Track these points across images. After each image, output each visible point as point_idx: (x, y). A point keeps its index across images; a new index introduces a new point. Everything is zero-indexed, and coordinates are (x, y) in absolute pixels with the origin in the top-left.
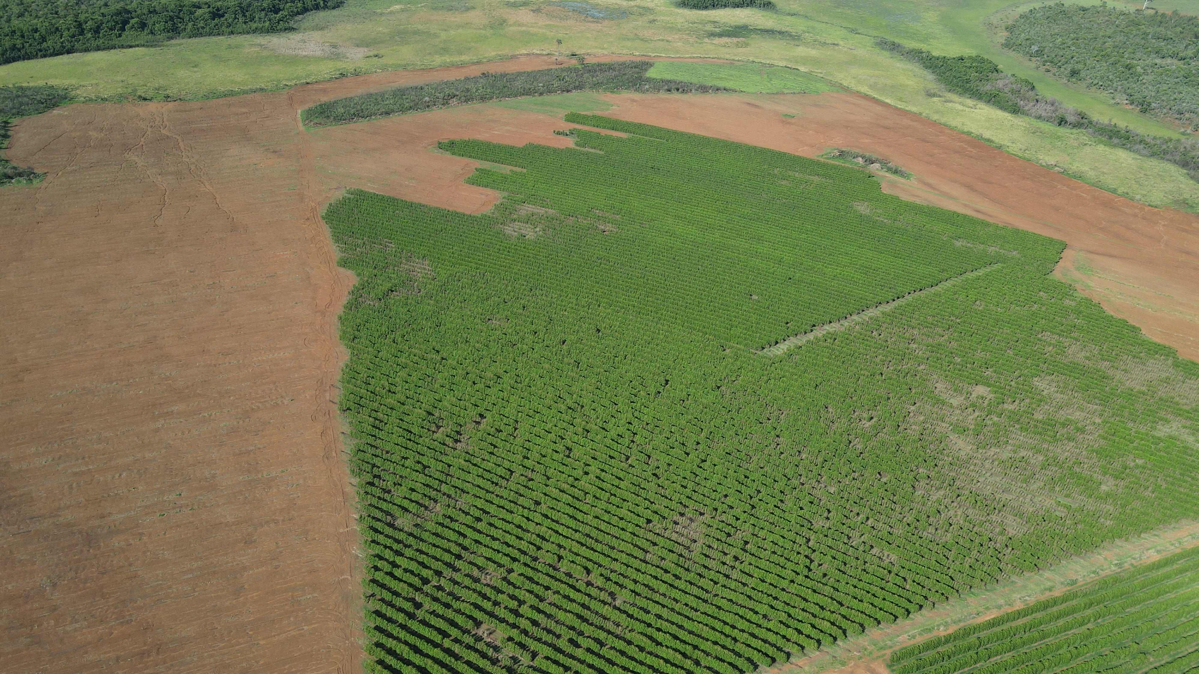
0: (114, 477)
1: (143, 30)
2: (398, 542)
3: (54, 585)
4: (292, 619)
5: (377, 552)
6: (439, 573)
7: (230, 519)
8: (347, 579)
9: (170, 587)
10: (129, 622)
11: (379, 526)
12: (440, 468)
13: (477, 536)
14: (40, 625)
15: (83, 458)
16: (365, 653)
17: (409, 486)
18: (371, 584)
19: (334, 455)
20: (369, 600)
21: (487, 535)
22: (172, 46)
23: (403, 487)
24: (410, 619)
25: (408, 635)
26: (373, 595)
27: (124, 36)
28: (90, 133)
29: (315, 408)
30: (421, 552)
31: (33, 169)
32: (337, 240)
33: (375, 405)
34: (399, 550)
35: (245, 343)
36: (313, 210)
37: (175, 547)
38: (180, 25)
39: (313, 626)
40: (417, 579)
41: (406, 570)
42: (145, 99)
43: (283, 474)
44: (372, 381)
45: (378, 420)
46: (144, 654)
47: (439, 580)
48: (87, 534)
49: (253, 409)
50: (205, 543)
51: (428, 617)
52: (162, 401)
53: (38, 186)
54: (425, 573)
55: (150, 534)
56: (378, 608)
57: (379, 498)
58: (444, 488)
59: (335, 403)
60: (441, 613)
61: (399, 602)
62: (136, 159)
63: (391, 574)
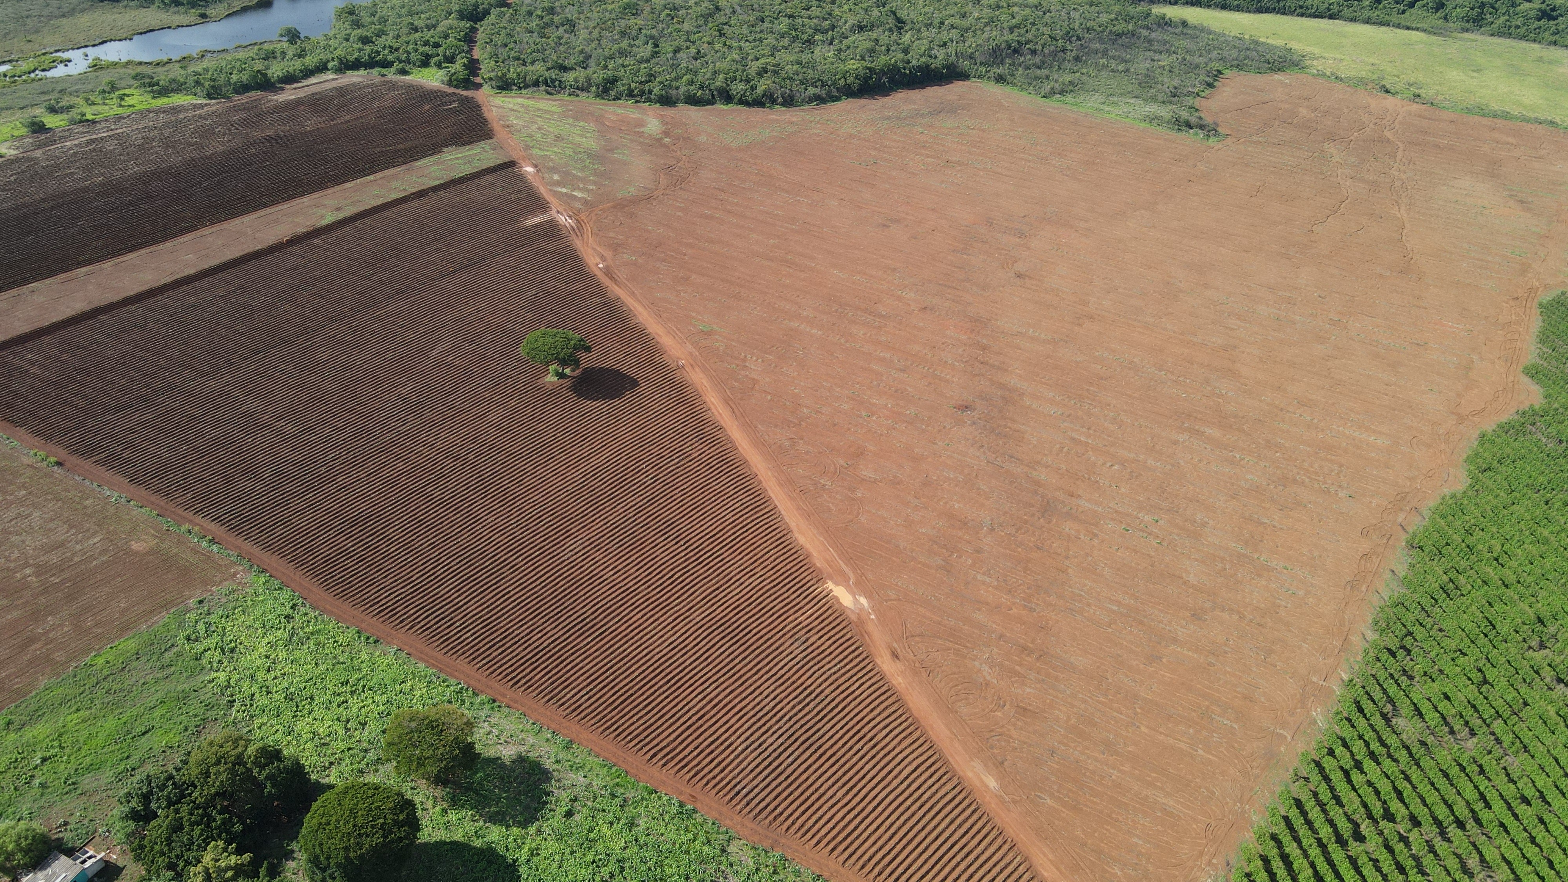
0: (1104, 464)
1: (1436, 12)
2: (1383, 744)
3: (992, 529)
4: (1191, 731)
5: (1344, 735)
6: (1415, 822)
7: (1192, 579)
8: (1286, 737)
9: (1089, 605)
10: (1032, 610)
11: (1368, 706)
12: (1509, 698)
13: (1509, 820)
14: (959, 557)
15: (1089, 429)
16: (1252, 834)
17: (1446, 690)
18: (1313, 765)
19: (1364, 588)
20: (1298, 780)
21: (1525, 830)
22: (1461, 39)
23: (1434, 685)
24: (1336, 842)
25: (1322, 858)
26: (1307, 779)
27: (1407, 13)
28: (1301, 109)
29: (1374, 522)
30: (1407, 778)
31: (1217, 125)
32: (1543, 339)
33: (1464, 564)
34: (1377, 753)
35: (1333, 404)
36: (1532, 290)
37: (1118, 569)
38: (1488, 16)
39: (1210, 757)
40: (1379, 804)
41: (1370, 784)
42: (1387, 91)
43: (1285, 571)
44: (1478, 534)
45: (1454, 583)
46: (1026, 650)
47: (1411, 830)
48: (1048, 503)
49: (1295, 480)
50: (1151, 586)
51: (1362, 860)
52: (1199, 416)
53: (1212, 145)
54: (1395, 806)
55: (1103, 541)
56: (1303, 798)
57: (1391, 676)
58: (1498, 726)
59: (1406, 532)
60: (1385, 870)
61: (1335, 812)
62: (1335, 152)
63: (1347, 774)
